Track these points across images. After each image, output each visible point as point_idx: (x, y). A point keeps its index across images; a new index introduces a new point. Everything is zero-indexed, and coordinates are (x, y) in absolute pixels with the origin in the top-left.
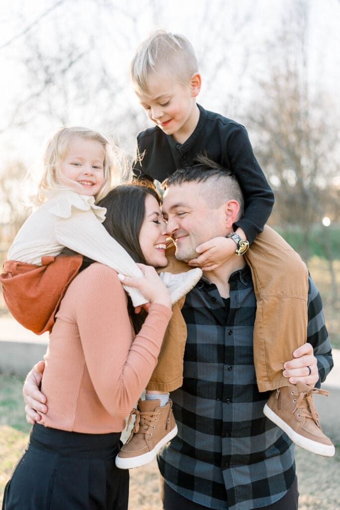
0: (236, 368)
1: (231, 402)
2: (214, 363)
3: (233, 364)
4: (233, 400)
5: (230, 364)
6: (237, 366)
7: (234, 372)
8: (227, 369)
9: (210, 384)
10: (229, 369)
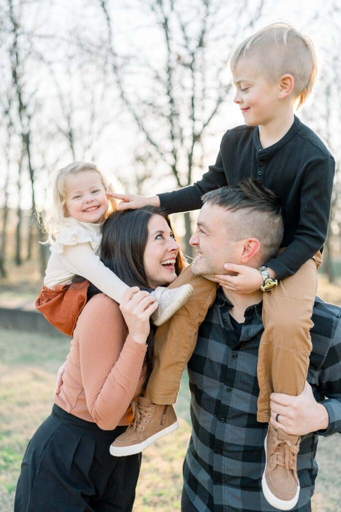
0: (235, 391)
1: (225, 421)
2: (216, 380)
3: (233, 387)
4: (227, 421)
5: (230, 386)
6: (236, 390)
7: (233, 395)
8: (226, 389)
9: (210, 399)
10: (228, 390)
